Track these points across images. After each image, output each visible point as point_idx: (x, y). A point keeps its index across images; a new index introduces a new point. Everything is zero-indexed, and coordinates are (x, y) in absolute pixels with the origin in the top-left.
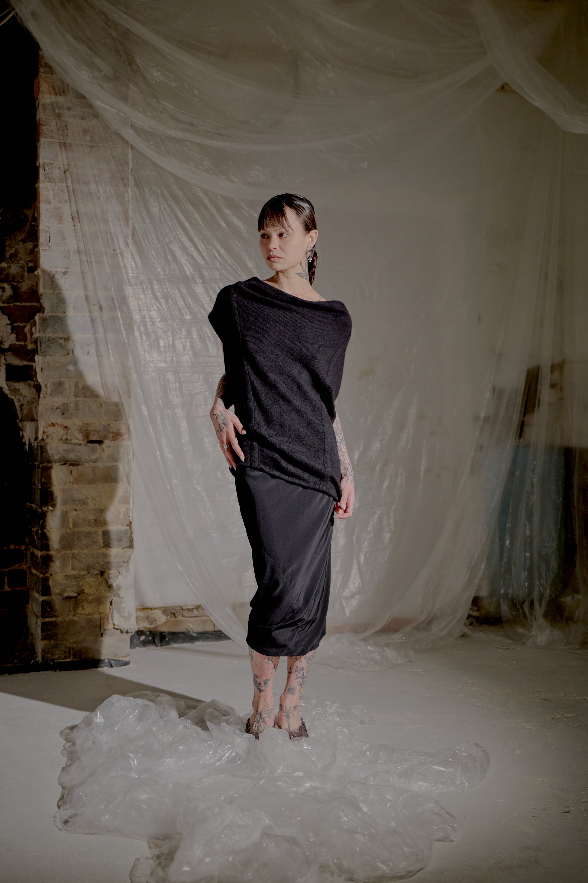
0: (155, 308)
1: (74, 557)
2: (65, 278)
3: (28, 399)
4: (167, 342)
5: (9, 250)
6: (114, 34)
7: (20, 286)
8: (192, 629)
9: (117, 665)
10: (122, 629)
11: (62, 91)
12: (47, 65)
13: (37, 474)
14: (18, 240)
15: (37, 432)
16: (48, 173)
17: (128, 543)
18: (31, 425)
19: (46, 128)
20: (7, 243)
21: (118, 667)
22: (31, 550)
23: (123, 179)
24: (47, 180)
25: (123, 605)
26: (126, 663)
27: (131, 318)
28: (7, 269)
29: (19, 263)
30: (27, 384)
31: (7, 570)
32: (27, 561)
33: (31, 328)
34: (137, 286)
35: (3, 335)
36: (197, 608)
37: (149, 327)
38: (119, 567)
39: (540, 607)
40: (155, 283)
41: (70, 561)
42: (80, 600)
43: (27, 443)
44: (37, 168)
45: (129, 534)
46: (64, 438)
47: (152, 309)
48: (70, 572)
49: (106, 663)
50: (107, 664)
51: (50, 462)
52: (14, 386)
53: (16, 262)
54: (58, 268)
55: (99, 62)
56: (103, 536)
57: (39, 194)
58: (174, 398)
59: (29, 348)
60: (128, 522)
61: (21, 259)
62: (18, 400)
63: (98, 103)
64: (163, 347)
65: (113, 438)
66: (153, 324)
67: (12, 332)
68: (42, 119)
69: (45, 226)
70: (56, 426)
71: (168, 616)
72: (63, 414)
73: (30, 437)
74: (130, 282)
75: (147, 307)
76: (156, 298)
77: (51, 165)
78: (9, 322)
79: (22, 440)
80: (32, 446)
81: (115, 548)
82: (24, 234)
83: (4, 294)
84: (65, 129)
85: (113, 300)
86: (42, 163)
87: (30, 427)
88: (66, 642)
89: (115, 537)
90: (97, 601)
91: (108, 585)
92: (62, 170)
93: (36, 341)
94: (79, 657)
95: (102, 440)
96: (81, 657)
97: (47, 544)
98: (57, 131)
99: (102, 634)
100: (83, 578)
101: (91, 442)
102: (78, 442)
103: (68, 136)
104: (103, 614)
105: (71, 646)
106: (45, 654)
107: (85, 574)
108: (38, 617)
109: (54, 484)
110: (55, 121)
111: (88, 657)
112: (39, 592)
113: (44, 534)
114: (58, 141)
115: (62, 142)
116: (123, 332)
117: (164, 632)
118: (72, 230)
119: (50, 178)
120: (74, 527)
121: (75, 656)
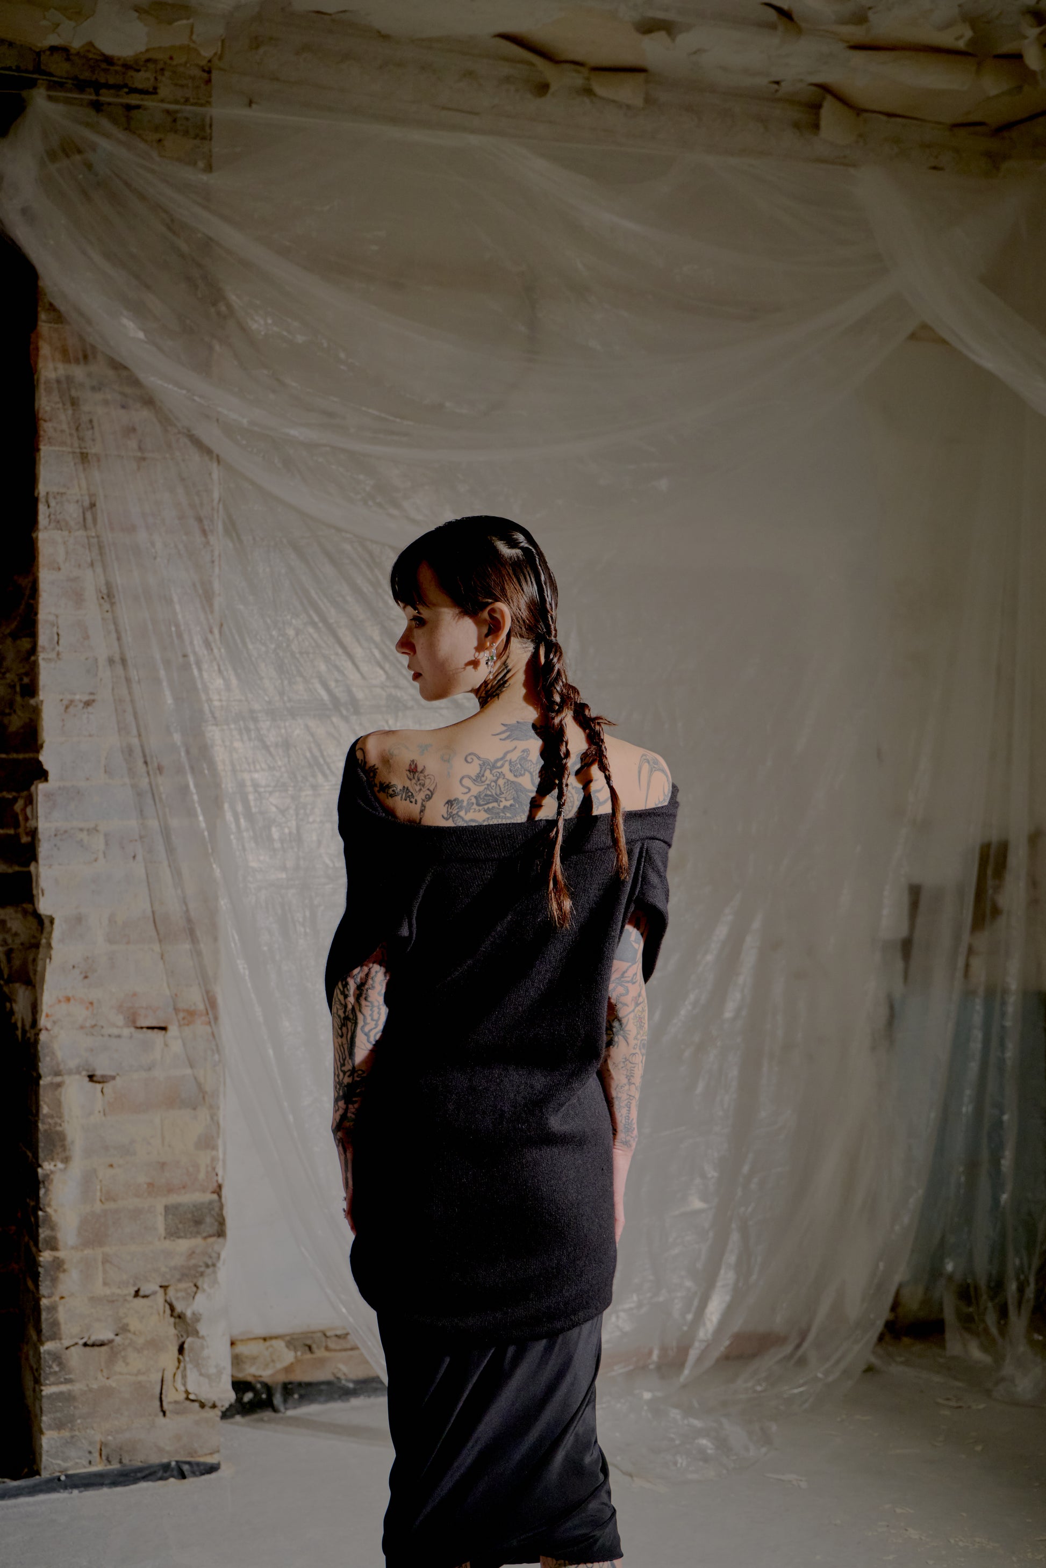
0: (264, 766)
1: (106, 1260)
2: (88, 713)
3: (23, 937)
4: (286, 830)
6: (184, 248)
7: (6, 720)
8: (345, 1374)
9: (194, 1474)
10: (203, 1401)
11: (80, 356)
12: (52, 308)
13: (34, 1096)
14: (3, 634)
15: (34, 1011)
16: (56, 511)
17: (216, 1227)
18: (26, 993)
19: (52, 427)
21: (197, 1476)
22: (26, 1241)
23: (200, 520)
24: (53, 525)
25: (206, 1353)
26: (212, 1469)
27: (218, 785)
29: (5, 678)
30: (19, 909)
32: (18, 1258)
33: (26, 806)
34: (228, 724)
37: (252, 803)
38: (197, 1275)
39: (1019, 1317)
40: (262, 717)
41: (100, 1268)
42: (119, 1345)
43: (19, 1025)
44: (35, 501)
45: (217, 1209)
46: (88, 1024)
47: (258, 767)
48: (100, 1289)
49: (172, 1470)
50: (175, 1473)
51: (58, 1073)
54: (75, 694)
55: (152, 301)
56: (165, 1216)
57: (39, 553)
59: (21, 843)
60: (215, 1185)
61: (8, 670)
62: (3, 940)
63: (152, 381)
64: (279, 841)
65: (186, 1021)
66: (260, 796)
68: (44, 408)
70: (72, 1001)
71: (298, 1351)
72: (86, 977)
73: (25, 1017)
74: (214, 718)
76: (265, 747)
77: (62, 496)
79: (11, 1019)
80: (27, 1037)
81: (190, 1238)
82: (15, 623)
84: (89, 427)
85: (181, 752)
86: (43, 493)
87: (24, 998)
88: (93, 1432)
89: (190, 1216)
90: (154, 1345)
91: (175, 1314)
92: (82, 506)
93: (33, 833)
94: (118, 1460)
95: (162, 1025)
96: (124, 1461)
97: (54, 1239)
98: (74, 432)
99: (164, 1413)
100: (125, 1300)
101: (142, 1028)
102: (115, 1031)
103: (93, 440)
104: (166, 1372)
105: (103, 1440)
106: (50, 1460)
107: (129, 1294)
108: (37, 1381)
109: (66, 1117)
110: (70, 412)
111: (137, 1460)
112: (39, 1331)
113: (48, 1217)
114: (70, 450)
115: (82, 453)
116: (201, 818)
117: (290, 1383)
118: (103, 619)
119: (58, 522)
120: (107, 1200)
121: (110, 1459)
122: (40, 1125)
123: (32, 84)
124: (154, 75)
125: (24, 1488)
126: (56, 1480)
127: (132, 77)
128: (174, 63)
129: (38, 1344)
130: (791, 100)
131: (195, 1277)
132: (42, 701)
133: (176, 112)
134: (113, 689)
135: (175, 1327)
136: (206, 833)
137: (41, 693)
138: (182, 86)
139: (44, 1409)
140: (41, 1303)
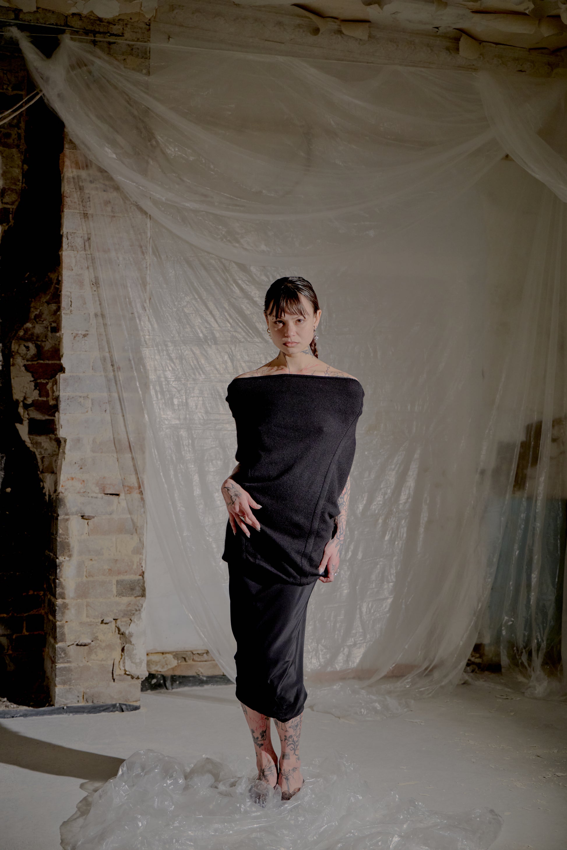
0: (170, 368)
1: (88, 605)
2: (85, 340)
3: (49, 451)
4: (180, 400)
5: (34, 311)
6: (136, 113)
7: (43, 344)
8: (202, 673)
9: (127, 710)
10: (133, 675)
11: (85, 166)
12: (71, 142)
13: (55, 526)
14: (43, 302)
15: (56, 485)
16: (71, 242)
17: (141, 592)
18: (51, 477)
19: (70, 200)
20: (32, 305)
21: (129, 711)
22: (49, 597)
23: (141, 247)
24: (70, 248)
25: (135, 652)
26: (136, 708)
27: (147, 377)
28: (31, 329)
29: (43, 324)
30: (48, 437)
31: (25, 615)
32: (44, 606)
33: (53, 385)
34: (153, 347)
35: (26, 391)
36: (207, 653)
37: (164, 386)
38: (132, 614)
39: (538, 658)
40: (170, 344)
41: (85, 609)
42: (93, 646)
43: (47, 493)
44: (61, 236)
45: (142, 583)
46: (82, 491)
47: (167, 369)
48: (85, 619)
49: (117, 708)
50: (119, 709)
51: (67, 514)
52: (37, 439)
53: (41, 322)
54: (79, 331)
55: (119, 139)
56: (117, 585)
57: (62, 262)
58: (187, 454)
59: (50, 404)
60: (141, 571)
61: (45, 320)
62: (40, 452)
63: (119, 178)
64: (177, 405)
65: (129, 492)
66: (168, 383)
67: (35, 389)
68: (66, 191)
70: (74, 479)
71: (179, 660)
72: (81, 468)
73: (50, 489)
74: (147, 344)
75: (163, 367)
76: (171, 359)
77: (74, 234)
78: (32, 379)
79: (43, 490)
80: (51, 498)
81: (128, 597)
82: (49, 296)
83: (28, 352)
84: (88, 200)
85: (130, 360)
86: (65, 233)
87: (50, 479)
88: (80, 687)
89: (128, 586)
90: (110, 647)
91: (120, 633)
92: (84, 239)
93: (57, 399)
94: (92, 701)
95: (118, 493)
96: (94, 701)
97: (63, 593)
98: (80, 203)
99: (114, 680)
100: (97, 625)
101: (107, 494)
102: (95, 495)
103: (90, 207)
104: (115, 660)
105: (85, 691)
106: (59, 699)
107: (99, 622)
108: (54, 662)
109: (70, 536)
110: (79, 193)
111: (100, 702)
112: (55, 638)
113: (61, 583)
114: (79, 212)
115: (84, 213)
116: (140, 391)
117: (175, 676)
118: (93, 295)
119: (72, 247)
120: (89, 576)
121: (88, 700)
122: (58, 539)
123: (63, 32)
124: (122, 27)
125: (47, 711)
126: (62, 709)
127: (112, 28)
128: (132, 21)
129: (55, 644)
130: (444, 36)
131: (131, 616)
132: (63, 334)
133: (133, 45)
134: (97, 329)
135: (120, 639)
136: (142, 399)
137: (62, 330)
138: (136, 32)
139: (57, 674)
140: (57, 624)
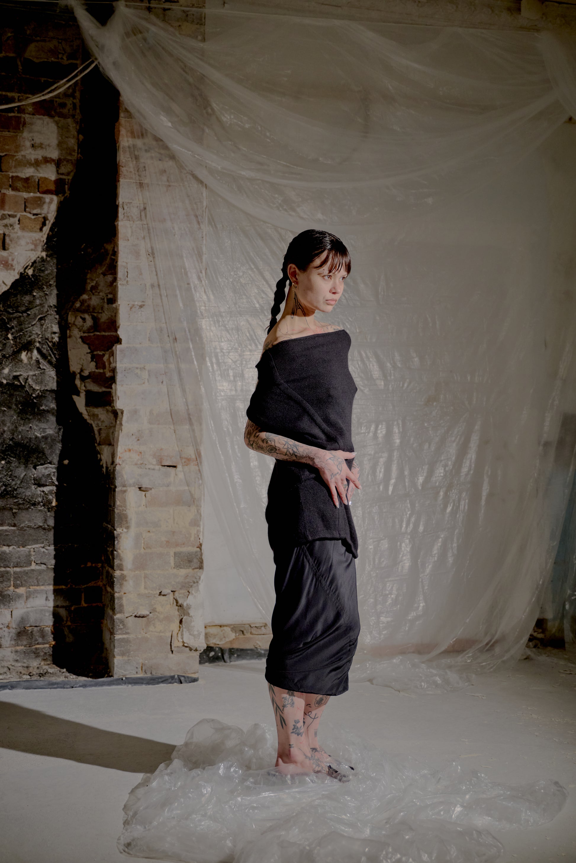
0: (226, 339)
1: (146, 577)
2: (141, 311)
3: (107, 423)
4: (237, 371)
5: (90, 282)
6: (191, 80)
7: (99, 316)
8: (260, 646)
10: (191, 647)
11: (140, 135)
12: (126, 111)
13: (112, 497)
14: (99, 273)
15: (113, 457)
16: (127, 212)
17: (199, 564)
18: (108, 449)
19: (126, 170)
20: (89, 276)
21: (187, 683)
22: (107, 569)
23: (196, 216)
24: (126, 218)
25: (193, 624)
26: (195, 680)
27: (204, 348)
28: (87, 301)
29: (100, 295)
30: (105, 409)
31: (83, 587)
32: (102, 579)
33: (110, 357)
34: (209, 318)
35: (83, 363)
36: (265, 626)
37: (220, 358)
38: (189, 586)
40: (225, 315)
41: (143, 580)
42: (151, 618)
43: (104, 466)
44: (117, 207)
45: (199, 556)
46: (139, 462)
47: (223, 340)
48: (143, 591)
49: (176, 679)
50: (177, 681)
51: (124, 486)
52: (93, 411)
53: (97, 294)
54: (135, 302)
55: (175, 106)
56: (174, 557)
57: (118, 232)
59: (107, 376)
60: (199, 543)
61: (101, 291)
62: (97, 424)
63: (174, 147)
64: (234, 377)
65: (186, 464)
66: (224, 354)
67: (92, 361)
68: (122, 161)
69: (124, 262)
70: (132, 451)
71: (237, 633)
72: (138, 440)
73: (108, 461)
74: (202, 315)
76: (227, 330)
77: (130, 204)
78: (89, 351)
79: (100, 463)
80: (108, 470)
81: (186, 569)
82: (105, 268)
83: (85, 324)
84: (144, 170)
85: (186, 331)
86: (121, 203)
87: (107, 451)
88: (138, 658)
89: (186, 558)
90: (168, 619)
91: (178, 605)
92: (140, 209)
93: (114, 370)
94: (150, 672)
95: (175, 465)
96: (153, 673)
97: (121, 565)
98: (136, 172)
99: (172, 651)
100: (155, 597)
101: (165, 466)
102: (152, 467)
103: (145, 176)
104: (173, 632)
105: (143, 662)
106: (118, 670)
107: (157, 594)
108: (112, 633)
109: (128, 507)
110: (135, 162)
111: (158, 673)
112: (113, 609)
113: (119, 555)
114: (135, 181)
115: (140, 183)
116: (195, 362)
117: (233, 649)
118: (149, 265)
119: (128, 217)
120: (147, 548)
121: (146, 672)
122: (116, 510)
125: (106, 682)
126: (121, 680)
129: (113, 615)
131: (188, 588)
132: (119, 305)
133: (188, 11)
134: (153, 299)
135: (178, 611)
136: (198, 371)
137: (119, 301)
139: (116, 645)
140: (115, 595)
